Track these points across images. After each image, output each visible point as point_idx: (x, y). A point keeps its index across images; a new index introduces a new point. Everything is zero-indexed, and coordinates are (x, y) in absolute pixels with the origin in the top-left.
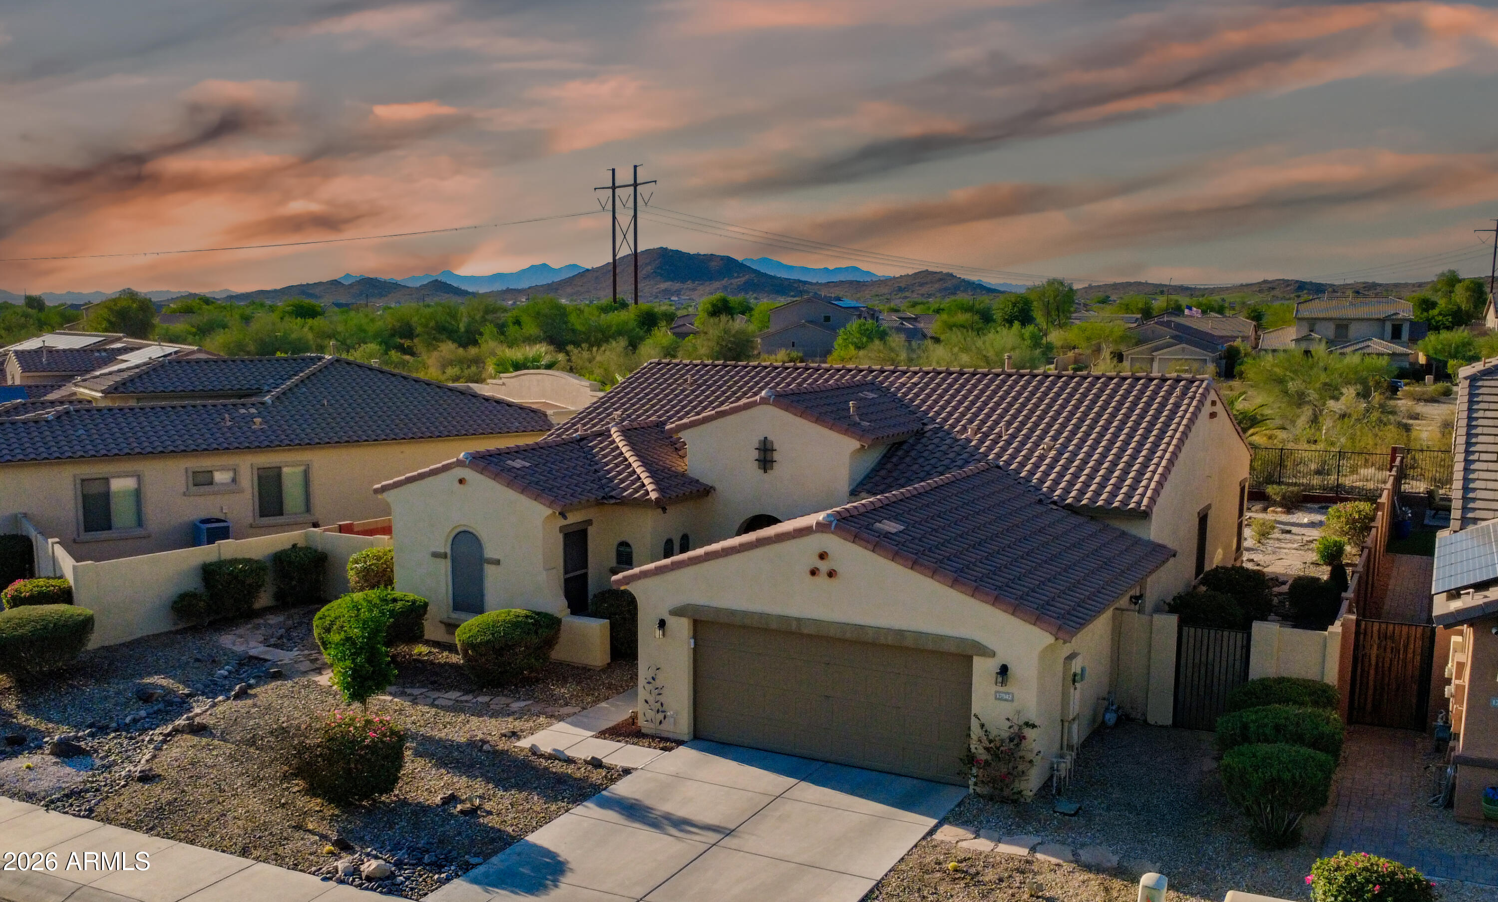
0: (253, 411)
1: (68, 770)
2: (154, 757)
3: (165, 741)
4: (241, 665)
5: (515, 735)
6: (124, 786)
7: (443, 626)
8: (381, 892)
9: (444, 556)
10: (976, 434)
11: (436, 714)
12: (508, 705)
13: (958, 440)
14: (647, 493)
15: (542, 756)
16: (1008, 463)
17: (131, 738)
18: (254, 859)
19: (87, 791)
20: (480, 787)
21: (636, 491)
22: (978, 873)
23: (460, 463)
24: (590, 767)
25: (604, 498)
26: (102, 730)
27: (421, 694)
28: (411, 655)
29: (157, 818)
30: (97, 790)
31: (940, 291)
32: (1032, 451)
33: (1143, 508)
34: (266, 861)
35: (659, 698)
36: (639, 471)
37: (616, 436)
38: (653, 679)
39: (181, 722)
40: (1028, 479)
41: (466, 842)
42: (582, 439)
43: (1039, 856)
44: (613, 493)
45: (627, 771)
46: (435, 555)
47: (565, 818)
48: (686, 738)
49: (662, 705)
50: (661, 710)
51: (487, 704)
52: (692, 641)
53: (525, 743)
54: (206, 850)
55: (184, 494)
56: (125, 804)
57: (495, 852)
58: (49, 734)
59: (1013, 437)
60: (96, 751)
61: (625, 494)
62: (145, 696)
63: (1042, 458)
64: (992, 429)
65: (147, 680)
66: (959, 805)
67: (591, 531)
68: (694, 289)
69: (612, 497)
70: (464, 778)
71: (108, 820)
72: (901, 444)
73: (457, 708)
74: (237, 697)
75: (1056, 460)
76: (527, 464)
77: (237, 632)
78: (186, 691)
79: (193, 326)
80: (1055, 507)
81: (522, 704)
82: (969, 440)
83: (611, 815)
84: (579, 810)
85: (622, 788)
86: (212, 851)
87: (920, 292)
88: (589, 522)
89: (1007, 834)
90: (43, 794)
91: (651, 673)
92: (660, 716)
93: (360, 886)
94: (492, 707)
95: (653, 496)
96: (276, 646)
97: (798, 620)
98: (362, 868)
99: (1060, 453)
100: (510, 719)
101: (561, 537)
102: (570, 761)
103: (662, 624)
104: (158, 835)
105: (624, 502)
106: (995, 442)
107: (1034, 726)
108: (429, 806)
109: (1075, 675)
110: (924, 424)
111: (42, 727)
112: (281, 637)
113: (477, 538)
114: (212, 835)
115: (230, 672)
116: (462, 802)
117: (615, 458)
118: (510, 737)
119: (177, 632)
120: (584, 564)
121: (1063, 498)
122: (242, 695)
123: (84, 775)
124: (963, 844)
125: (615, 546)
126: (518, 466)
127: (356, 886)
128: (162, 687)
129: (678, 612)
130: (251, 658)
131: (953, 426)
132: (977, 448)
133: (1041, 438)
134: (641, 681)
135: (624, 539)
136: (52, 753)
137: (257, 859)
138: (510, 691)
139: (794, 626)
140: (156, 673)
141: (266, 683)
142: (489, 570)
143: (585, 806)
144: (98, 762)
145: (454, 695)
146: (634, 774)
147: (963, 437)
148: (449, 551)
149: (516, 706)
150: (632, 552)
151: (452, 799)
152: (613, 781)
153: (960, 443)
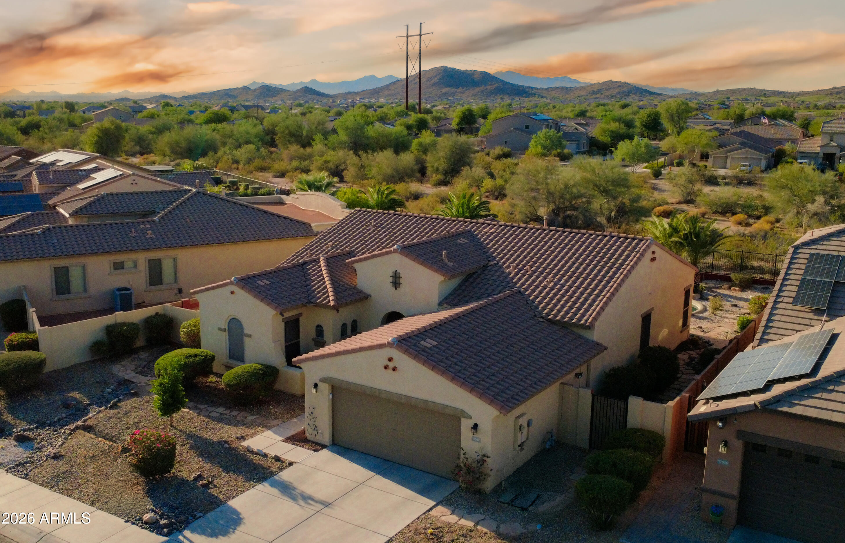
0: (148, 226)
1: (21, 450)
2: (63, 443)
3: (70, 434)
4: (119, 385)
5: (243, 438)
6: (45, 461)
7: (224, 367)
8: (150, 531)
9: (225, 330)
10: (515, 269)
11: (208, 422)
12: (246, 418)
13: (504, 273)
14: (329, 302)
15: (252, 452)
16: (526, 290)
17: (56, 431)
18: (96, 508)
19: (27, 463)
20: (215, 470)
21: (325, 299)
22: (442, 536)
23: (231, 283)
24: (273, 460)
25: (307, 303)
26: (41, 425)
27: (205, 408)
28: (207, 383)
29: (56, 481)
30: (32, 462)
31: (619, 93)
32: (541, 282)
33: (587, 324)
34: (101, 509)
35: (315, 423)
36: (328, 286)
37: (322, 263)
38: (312, 413)
39: (80, 423)
40: (533, 301)
41: (199, 503)
42: (305, 263)
43: (479, 527)
44: (312, 300)
45: (291, 464)
46: (220, 329)
47: (251, 492)
48: (328, 444)
49: (316, 426)
50: (315, 428)
51: (236, 417)
52: (331, 396)
53: (245, 444)
54: (75, 501)
55: (109, 274)
56: (43, 472)
57: (210, 510)
58: (16, 426)
59: (535, 272)
60: (36, 439)
61: (318, 301)
62: (66, 405)
63: (545, 287)
64: (524, 266)
65: (71, 395)
66: (451, 494)
67: (302, 320)
68: (463, 93)
69: (311, 302)
70: (209, 464)
71: (34, 481)
72: (474, 273)
73: (219, 420)
74: (111, 408)
75: (552, 289)
76: (268, 283)
77: (122, 363)
78: (88, 403)
79: (153, 127)
80: (542, 320)
81: (253, 417)
82: (510, 273)
83: (275, 491)
84: (259, 487)
85: (285, 475)
86: (78, 502)
87: (607, 94)
88: (300, 314)
89: (467, 513)
90: (6, 464)
91: (311, 410)
92: (315, 432)
93: (141, 526)
94: (238, 419)
95: (332, 303)
96: (140, 373)
97: (379, 390)
98: (144, 517)
99: (556, 285)
100: (244, 428)
101: (283, 324)
102: (265, 456)
103: (316, 386)
104: (55, 491)
105: (318, 305)
106: (523, 275)
107: (488, 457)
108: (187, 480)
109: (521, 426)
110: (489, 261)
111: (13, 422)
112: (145, 366)
113: (240, 322)
114: (80, 492)
115: (113, 390)
116: (204, 479)
117: (319, 277)
118: (240, 439)
119: (92, 362)
120: (298, 337)
121: (548, 314)
122: (114, 406)
123: (28, 453)
124: (443, 518)
125: (315, 327)
126: (263, 284)
127: (139, 526)
128: (76, 399)
129: (324, 380)
130: (126, 380)
131: (504, 263)
132: (513, 278)
133: (549, 274)
134: (307, 414)
135: (318, 324)
136: (14, 439)
137: (97, 508)
138: (250, 409)
139: (377, 393)
140: (76, 390)
141: (128, 399)
142: (247, 340)
143: (263, 485)
144: (36, 446)
145: (221, 410)
146: (295, 466)
147: (507, 271)
148: (227, 329)
149: (250, 418)
150: (323, 330)
151: (199, 477)
152: (282, 469)
153: (504, 275)
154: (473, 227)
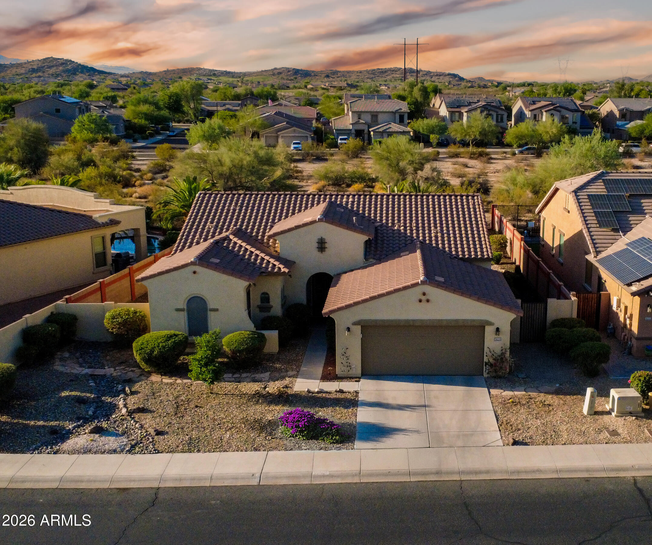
9: (183, 310)
10: (400, 226)
13: (394, 230)
14: (280, 269)
15: (313, 393)
16: (424, 240)
21: (273, 268)
23: (192, 264)
24: (341, 393)
25: (260, 273)
32: (430, 234)
33: (491, 257)
35: (348, 361)
37: (236, 240)
38: (345, 353)
40: (437, 247)
42: (217, 242)
45: (357, 392)
46: (178, 310)
47: (360, 413)
49: (349, 363)
50: (349, 365)
52: (361, 335)
53: (298, 389)
59: (417, 227)
61: (269, 270)
63: (437, 237)
64: (405, 224)
66: (487, 382)
67: (251, 289)
69: (263, 272)
75: (443, 237)
82: (399, 230)
83: (376, 408)
91: (343, 351)
92: (349, 368)
95: (285, 270)
97: (413, 321)
99: (442, 234)
102: (328, 392)
103: (349, 329)
105: (270, 274)
106: (411, 230)
110: (373, 223)
113: (202, 298)
118: (287, 388)
120: (250, 306)
121: (457, 255)
125: (260, 295)
126: (216, 262)
129: (355, 324)
131: (387, 223)
132: (405, 234)
133: (429, 227)
134: (339, 355)
135: (265, 291)
142: (212, 314)
143: (360, 407)
146: (361, 393)
147: (395, 228)
148: (185, 307)
150: (269, 297)
152: (356, 397)
153: (396, 232)
154: (331, 199)
